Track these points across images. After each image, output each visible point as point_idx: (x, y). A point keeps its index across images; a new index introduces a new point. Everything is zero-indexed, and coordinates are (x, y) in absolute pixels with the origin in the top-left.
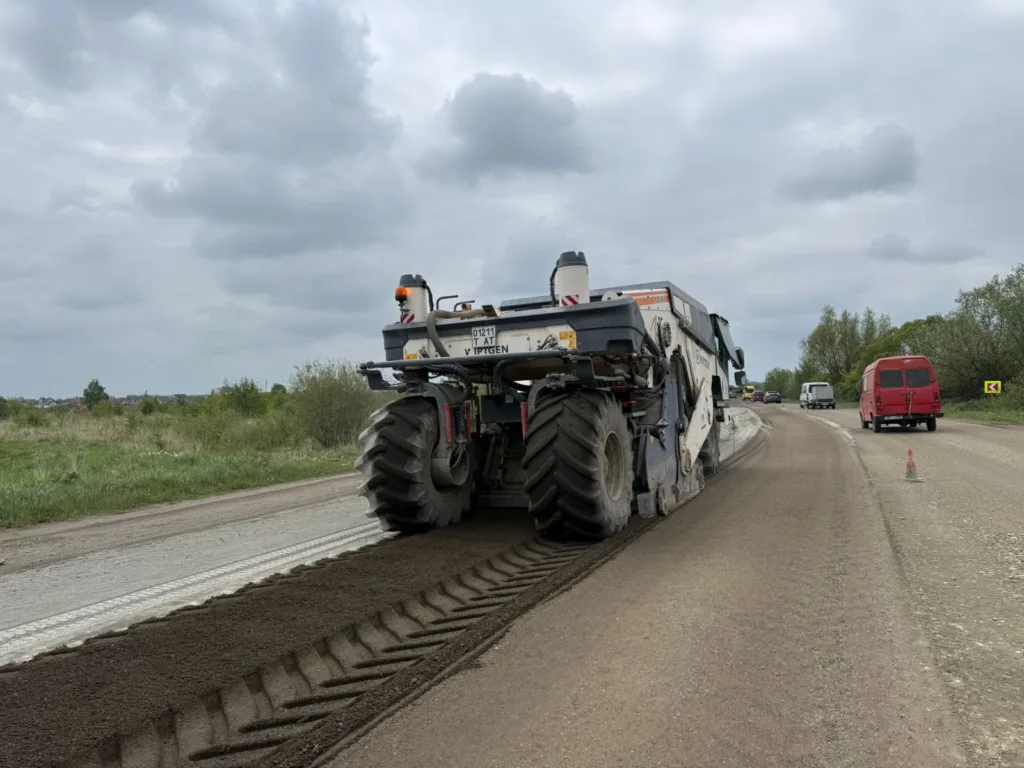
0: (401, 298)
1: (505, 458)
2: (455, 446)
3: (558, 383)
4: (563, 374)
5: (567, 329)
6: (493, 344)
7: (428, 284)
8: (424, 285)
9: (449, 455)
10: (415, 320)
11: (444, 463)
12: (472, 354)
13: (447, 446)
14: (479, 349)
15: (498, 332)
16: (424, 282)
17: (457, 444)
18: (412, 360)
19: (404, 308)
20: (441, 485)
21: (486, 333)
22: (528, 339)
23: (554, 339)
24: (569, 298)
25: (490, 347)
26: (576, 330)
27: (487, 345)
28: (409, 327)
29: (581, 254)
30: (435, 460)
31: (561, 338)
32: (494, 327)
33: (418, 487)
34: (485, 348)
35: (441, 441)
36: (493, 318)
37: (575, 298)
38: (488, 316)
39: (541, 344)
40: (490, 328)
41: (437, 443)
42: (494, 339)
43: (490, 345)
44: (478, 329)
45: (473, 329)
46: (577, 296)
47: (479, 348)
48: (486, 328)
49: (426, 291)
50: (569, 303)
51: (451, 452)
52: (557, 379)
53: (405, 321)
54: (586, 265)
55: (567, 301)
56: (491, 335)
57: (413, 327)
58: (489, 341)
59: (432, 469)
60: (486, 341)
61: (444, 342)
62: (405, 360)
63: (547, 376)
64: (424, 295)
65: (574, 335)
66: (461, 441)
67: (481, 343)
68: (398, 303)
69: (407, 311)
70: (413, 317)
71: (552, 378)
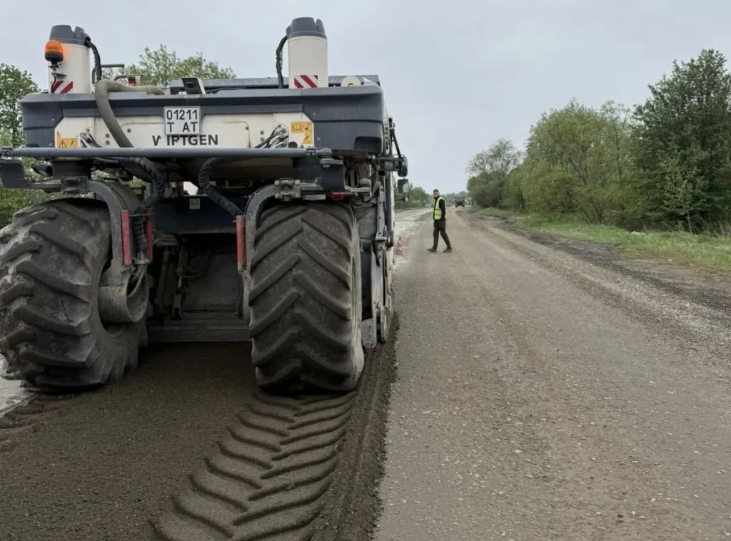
0: (54, 58)
1: (183, 280)
2: (133, 269)
3: (291, 193)
4: (297, 182)
5: (302, 118)
6: (197, 132)
7: (93, 41)
8: (87, 43)
9: (126, 282)
10: (74, 91)
11: (118, 293)
12: (163, 146)
13: (123, 269)
14: (175, 138)
15: (203, 115)
16: (88, 39)
17: (136, 266)
18: (69, 148)
19: (58, 71)
20: (111, 321)
21: (186, 116)
22: (247, 128)
23: (284, 131)
24: (305, 78)
25: (192, 136)
26: (314, 121)
27: (186, 132)
28: (64, 99)
29: (319, 21)
30: (104, 288)
31: (294, 130)
32: (198, 109)
33: (85, 340)
34: (184, 136)
35: (113, 262)
36: (198, 96)
37: (313, 79)
38: (189, 93)
39: (266, 136)
40: (192, 109)
41: (108, 265)
42: (197, 126)
43: (192, 132)
44: (173, 110)
45: (166, 109)
46: (316, 77)
47: (173, 136)
48: (186, 110)
49: (91, 50)
50: (306, 86)
51: (128, 276)
52: (290, 187)
53: (58, 91)
54: (324, 37)
55: (302, 82)
56: (193, 119)
57: (71, 100)
58: (191, 127)
59: (99, 300)
60: (186, 127)
61: (124, 124)
62: (57, 147)
63: (277, 182)
64: (88, 54)
65: (312, 126)
66: (142, 262)
67: (178, 129)
68: (50, 63)
69: (62, 76)
70: (70, 86)
71: (283, 187)
